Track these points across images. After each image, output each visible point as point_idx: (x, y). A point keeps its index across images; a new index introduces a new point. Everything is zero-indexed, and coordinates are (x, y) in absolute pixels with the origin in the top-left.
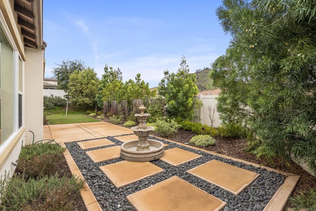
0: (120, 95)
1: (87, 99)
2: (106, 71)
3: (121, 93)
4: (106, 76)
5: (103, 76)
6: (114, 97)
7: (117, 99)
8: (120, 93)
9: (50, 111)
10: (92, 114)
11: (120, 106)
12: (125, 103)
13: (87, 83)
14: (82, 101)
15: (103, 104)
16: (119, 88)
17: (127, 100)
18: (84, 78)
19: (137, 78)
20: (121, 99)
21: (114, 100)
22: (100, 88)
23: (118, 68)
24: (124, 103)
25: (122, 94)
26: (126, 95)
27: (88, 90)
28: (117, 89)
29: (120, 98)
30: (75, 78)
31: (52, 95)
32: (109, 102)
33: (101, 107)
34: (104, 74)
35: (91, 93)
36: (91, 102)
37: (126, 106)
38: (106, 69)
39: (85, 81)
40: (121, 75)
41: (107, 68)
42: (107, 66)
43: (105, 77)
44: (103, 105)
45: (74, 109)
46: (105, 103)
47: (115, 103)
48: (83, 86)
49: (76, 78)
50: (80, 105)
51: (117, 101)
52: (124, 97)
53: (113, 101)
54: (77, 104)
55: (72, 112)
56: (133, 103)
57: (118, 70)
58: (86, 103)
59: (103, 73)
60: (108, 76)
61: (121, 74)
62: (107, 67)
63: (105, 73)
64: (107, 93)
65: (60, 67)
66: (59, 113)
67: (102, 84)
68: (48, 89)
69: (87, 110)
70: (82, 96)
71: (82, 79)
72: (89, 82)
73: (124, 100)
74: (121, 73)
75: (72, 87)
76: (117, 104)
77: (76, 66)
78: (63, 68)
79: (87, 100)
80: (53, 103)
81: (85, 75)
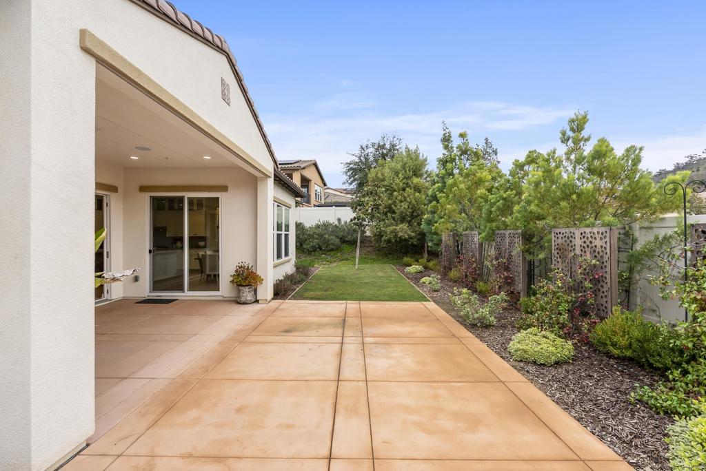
0: (491, 212)
1: (404, 226)
2: (446, 147)
3: (495, 203)
4: (447, 162)
5: (440, 160)
6: (471, 220)
7: (482, 227)
8: (492, 205)
9: (332, 253)
10: (415, 268)
11: (492, 252)
12: (511, 243)
13: (405, 186)
14: (392, 232)
15: (441, 240)
16: (490, 190)
17: (520, 231)
18: (397, 173)
19: (570, 134)
20: (494, 224)
21: (472, 229)
22: (432, 196)
23: (486, 139)
24: (507, 240)
25: (499, 209)
26: (516, 208)
27: (404, 205)
28: (481, 191)
29: (490, 220)
30: (378, 178)
31: (339, 220)
32: (456, 236)
33: (435, 248)
34: (442, 156)
35: (413, 212)
36: (413, 234)
37: (514, 253)
38: (446, 140)
39: (399, 182)
40: (495, 157)
41: (450, 136)
42: (447, 131)
43: (444, 162)
44: (439, 244)
45: (379, 250)
46: (444, 237)
47: (476, 239)
48: (395, 193)
49: (381, 177)
50: (389, 241)
51: (479, 234)
52: (508, 220)
53: (467, 232)
54: (383, 238)
55: (374, 259)
56: (550, 241)
57: (486, 143)
58: (400, 238)
59: (440, 152)
60: (453, 160)
61: (496, 154)
62: (447, 134)
63: (445, 152)
64: (448, 206)
65: (357, 160)
66: (347, 260)
67: (437, 185)
68: (332, 206)
69: (406, 253)
70: (394, 218)
71: (394, 178)
72: (407, 184)
73: (506, 229)
74: (495, 152)
75: (367, 198)
76: (481, 245)
77: (385, 152)
78: (361, 161)
79: (403, 230)
80: (337, 237)
81: (399, 166)
